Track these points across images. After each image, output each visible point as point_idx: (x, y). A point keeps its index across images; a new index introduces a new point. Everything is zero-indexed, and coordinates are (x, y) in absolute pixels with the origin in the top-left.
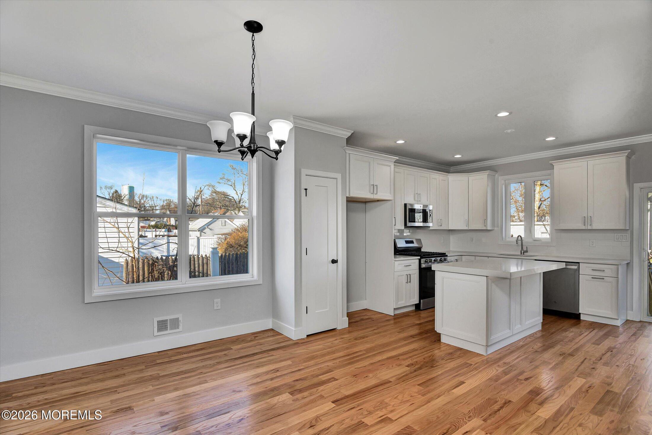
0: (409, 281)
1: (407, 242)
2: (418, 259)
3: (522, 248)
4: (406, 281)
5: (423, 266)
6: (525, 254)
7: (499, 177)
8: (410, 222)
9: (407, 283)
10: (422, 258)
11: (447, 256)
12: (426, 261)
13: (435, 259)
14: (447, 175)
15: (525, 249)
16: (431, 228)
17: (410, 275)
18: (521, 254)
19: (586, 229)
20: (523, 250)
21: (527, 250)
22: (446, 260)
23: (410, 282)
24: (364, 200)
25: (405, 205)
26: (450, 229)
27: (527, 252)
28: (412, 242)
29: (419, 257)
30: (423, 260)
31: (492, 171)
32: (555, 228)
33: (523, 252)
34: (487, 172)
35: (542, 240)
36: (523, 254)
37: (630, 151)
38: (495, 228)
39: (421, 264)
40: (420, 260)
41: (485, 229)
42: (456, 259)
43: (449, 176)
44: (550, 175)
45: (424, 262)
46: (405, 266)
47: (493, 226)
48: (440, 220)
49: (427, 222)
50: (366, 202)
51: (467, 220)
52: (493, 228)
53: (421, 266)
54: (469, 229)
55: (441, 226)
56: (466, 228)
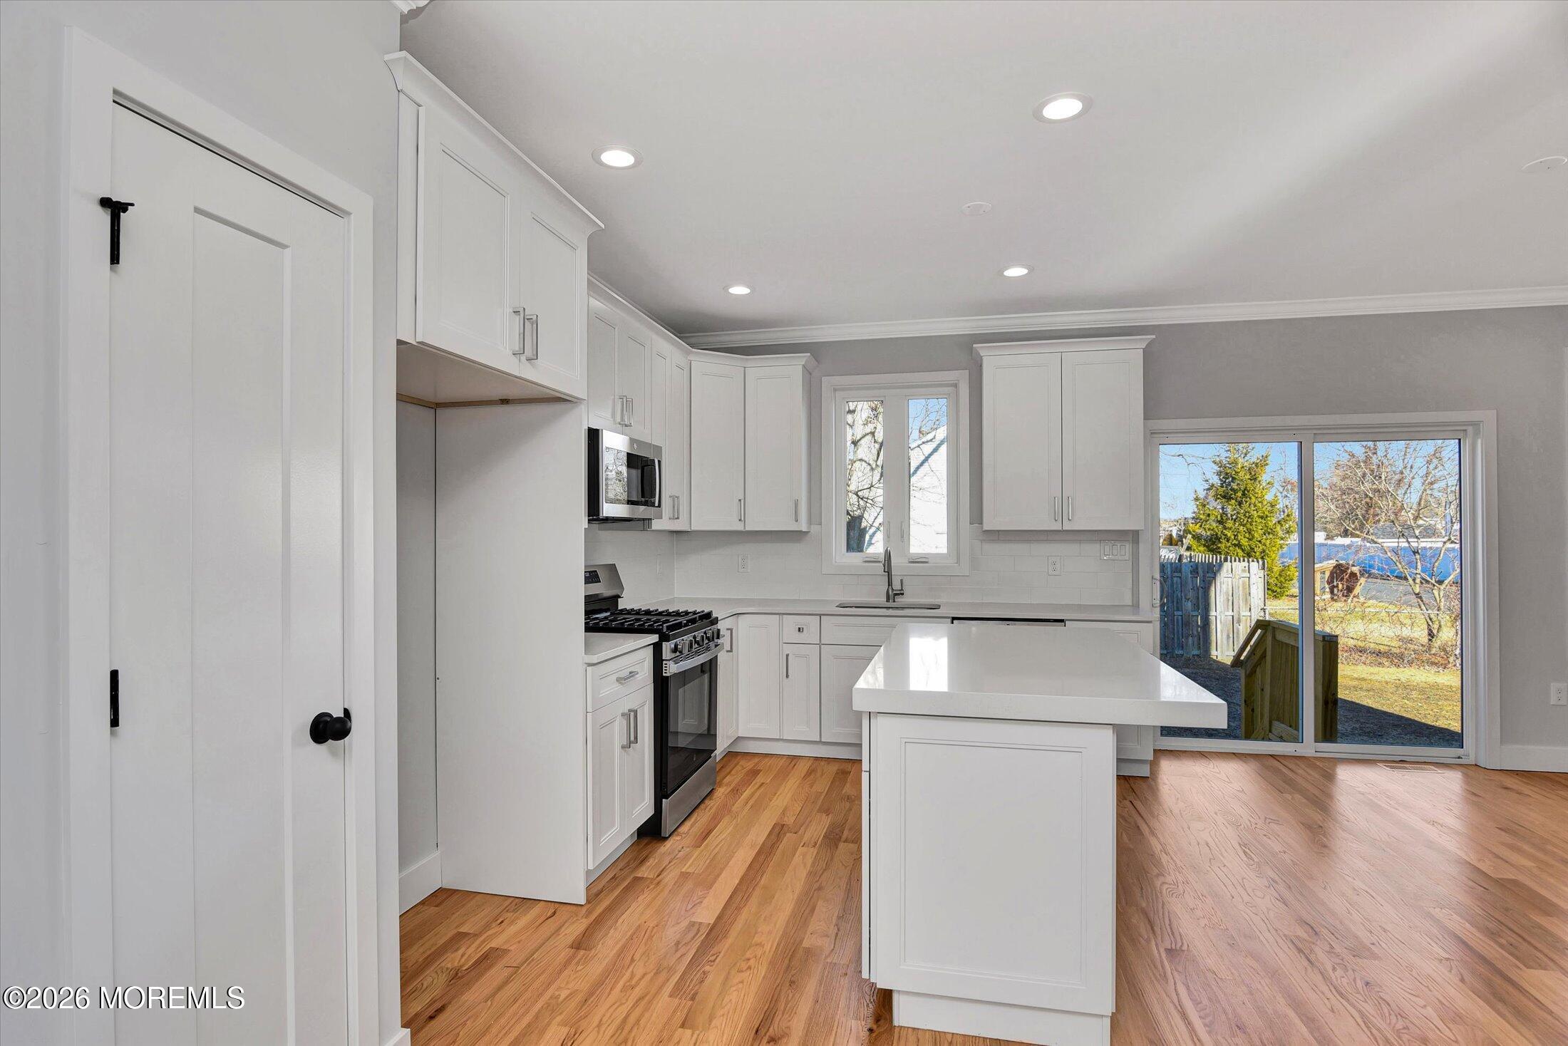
0: (632, 739)
2: (651, 644)
3: (890, 584)
4: (626, 740)
5: (671, 669)
6: (898, 599)
7: (824, 379)
8: (607, 499)
9: (627, 749)
10: (664, 638)
11: (716, 622)
13: (693, 638)
14: (688, 353)
15: (897, 586)
17: (634, 712)
18: (888, 600)
19: (1060, 531)
20: (893, 590)
21: (902, 590)
23: (635, 740)
25: (593, 433)
26: (692, 529)
27: (902, 594)
29: (654, 638)
30: (667, 647)
31: (812, 357)
32: (986, 527)
33: (893, 595)
34: (802, 358)
35: (930, 560)
36: (894, 601)
37: (1154, 337)
38: (812, 526)
39: (664, 662)
40: (657, 648)
41: (793, 527)
42: (728, 629)
43: (691, 357)
44: (955, 386)
45: (674, 655)
46: (619, 680)
47: (810, 522)
48: (674, 498)
49: (653, 505)
50: (436, 406)
51: (742, 502)
52: (809, 527)
53: (664, 671)
54: (747, 529)
55: (678, 518)
56: (739, 527)
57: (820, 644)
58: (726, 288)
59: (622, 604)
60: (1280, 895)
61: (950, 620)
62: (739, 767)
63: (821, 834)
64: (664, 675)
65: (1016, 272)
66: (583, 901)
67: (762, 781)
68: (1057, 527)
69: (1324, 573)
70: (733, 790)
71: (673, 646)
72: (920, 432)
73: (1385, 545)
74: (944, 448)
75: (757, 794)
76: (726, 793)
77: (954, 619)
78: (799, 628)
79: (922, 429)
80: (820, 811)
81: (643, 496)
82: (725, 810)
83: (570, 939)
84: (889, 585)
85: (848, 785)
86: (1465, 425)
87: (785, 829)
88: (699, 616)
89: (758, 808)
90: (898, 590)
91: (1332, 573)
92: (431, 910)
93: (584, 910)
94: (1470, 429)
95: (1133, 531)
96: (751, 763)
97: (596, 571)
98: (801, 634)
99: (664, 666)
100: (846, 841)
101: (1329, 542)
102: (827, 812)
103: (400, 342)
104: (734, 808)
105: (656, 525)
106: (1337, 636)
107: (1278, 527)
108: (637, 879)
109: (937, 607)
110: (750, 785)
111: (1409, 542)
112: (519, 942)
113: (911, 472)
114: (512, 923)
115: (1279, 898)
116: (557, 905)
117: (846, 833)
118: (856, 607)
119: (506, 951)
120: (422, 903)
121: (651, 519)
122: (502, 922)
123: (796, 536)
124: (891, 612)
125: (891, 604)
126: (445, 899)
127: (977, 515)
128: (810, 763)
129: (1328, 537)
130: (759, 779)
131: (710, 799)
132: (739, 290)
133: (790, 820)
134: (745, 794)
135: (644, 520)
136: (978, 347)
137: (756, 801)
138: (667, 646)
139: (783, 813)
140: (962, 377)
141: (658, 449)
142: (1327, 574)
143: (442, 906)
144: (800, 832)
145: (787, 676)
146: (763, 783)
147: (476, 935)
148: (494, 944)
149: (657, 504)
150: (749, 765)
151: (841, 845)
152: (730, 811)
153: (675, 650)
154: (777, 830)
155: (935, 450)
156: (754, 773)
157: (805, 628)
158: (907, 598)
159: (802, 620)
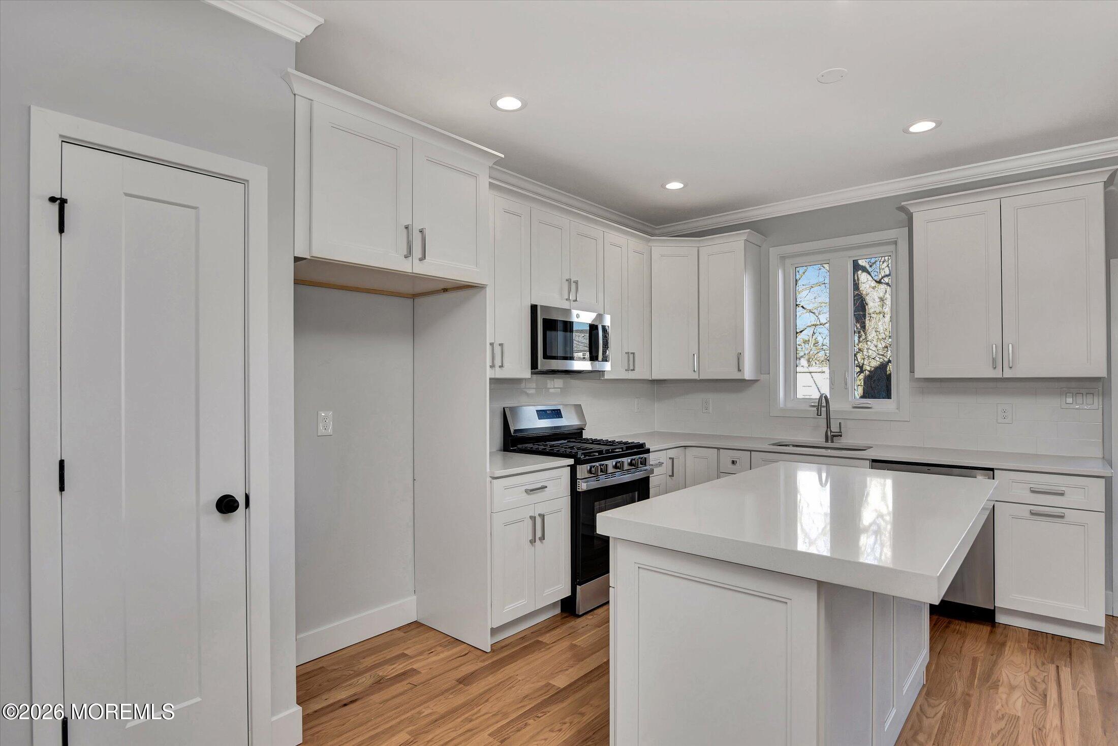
0: (539, 534)
1: (542, 414)
2: (568, 466)
3: (828, 425)
4: (530, 538)
5: (583, 486)
6: (836, 440)
7: (771, 249)
8: (546, 357)
9: (533, 541)
10: (578, 462)
11: (648, 451)
12: (590, 472)
13: (616, 464)
14: (649, 240)
15: (835, 428)
16: (606, 377)
17: (542, 516)
18: (827, 441)
19: (1001, 378)
20: (831, 431)
21: (840, 432)
22: (645, 464)
23: (543, 538)
24: (407, 288)
25: (534, 308)
26: (654, 377)
27: (841, 436)
28: (557, 414)
29: (571, 461)
30: (582, 470)
31: (754, 232)
32: (918, 374)
33: (832, 436)
34: (744, 235)
35: (873, 406)
36: (832, 442)
38: (757, 376)
39: (578, 480)
40: (573, 469)
41: (737, 376)
42: (670, 458)
43: (651, 244)
44: (896, 243)
45: (587, 475)
46: (526, 491)
47: (756, 372)
48: (630, 354)
49: (597, 360)
50: (414, 296)
53: (579, 487)
54: (701, 378)
55: (633, 370)
56: (692, 376)
59: (586, 435)
61: (869, 462)
64: (578, 490)
65: (923, 126)
66: (489, 650)
68: (997, 374)
71: (586, 469)
77: (874, 462)
78: (731, 461)
83: (459, 676)
84: (827, 428)
90: (836, 432)
92: (401, 634)
93: (487, 655)
97: (559, 410)
98: (733, 466)
99: (578, 483)
103: (297, 259)
105: (610, 375)
108: (538, 642)
109: (862, 450)
112: (430, 668)
114: (437, 654)
116: (473, 649)
118: (794, 446)
119: (419, 672)
120: (399, 629)
122: (432, 652)
124: (829, 453)
125: (829, 444)
126: (414, 629)
127: (912, 364)
136: (909, 206)
138: (580, 468)
140: (902, 234)
143: (406, 634)
147: (411, 657)
148: (415, 666)
149: (600, 360)
157: (738, 460)
158: (845, 441)
159: (735, 455)
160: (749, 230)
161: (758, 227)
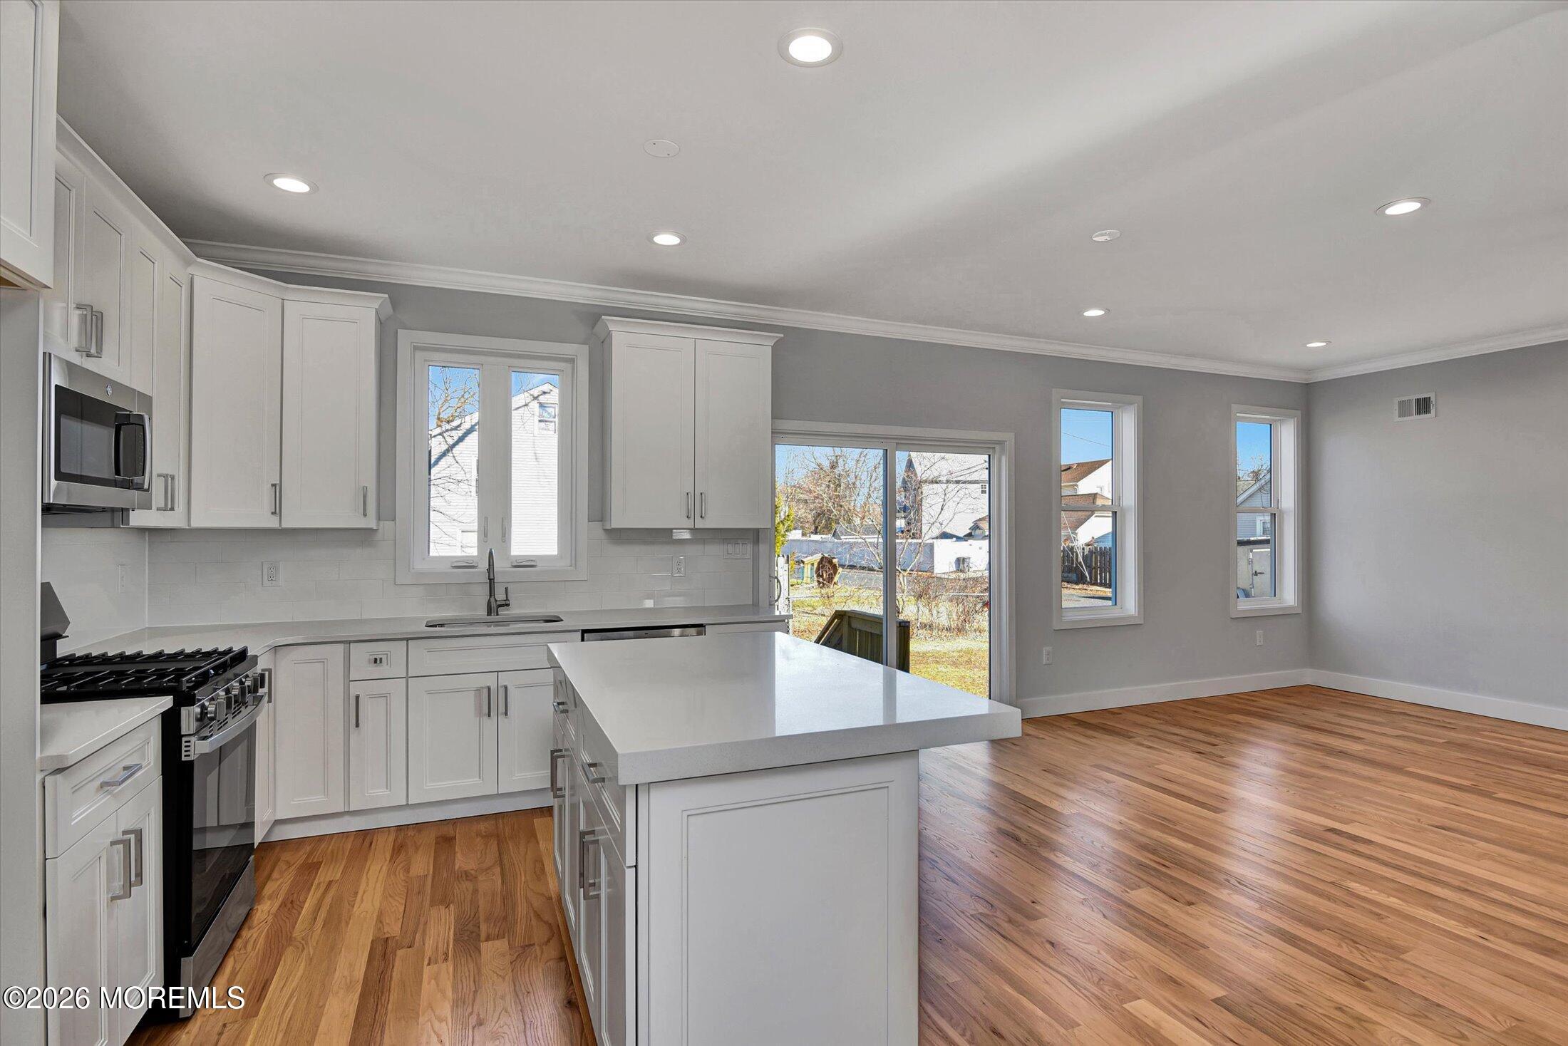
2: (159, 712)
3: (492, 593)
5: (194, 749)
6: (502, 611)
7: (401, 332)
10: (183, 699)
14: (191, 263)
15: (500, 596)
18: (489, 613)
20: (496, 600)
21: (507, 600)
27: (508, 605)
29: (166, 702)
30: (189, 717)
31: (388, 300)
32: (612, 525)
33: (496, 607)
34: (375, 299)
35: (538, 564)
36: (498, 615)
37: (782, 335)
38: (381, 523)
39: (184, 739)
40: (170, 722)
41: (360, 523)
42: (265, 671)
43: (191, 270)
45: (200, 726)
46: (106, 786)
47: (379, 519)
48: (168, 478)
49: (140, 487)
51: (277, 488)
52: (378, 524)
53: (183, 753)
55: (172, 509)
56: (272, 523)
57: (407, 678)
58: (269, 177)
60: (946, 875)
61: (579, 634)
62: (282, 865)
63: (449, 937)
64: (184, 759)
65: (667, 239)
67: (327, 880)
68: (689, 525)
69: (813, 564)
70: (283, 904)
71: (198, 710)
72: (439, 419)
73: (868, 540)
74: (473, 438)
75: (328, 900)
76: (274, 909)
77: (584, 632)
78: (376, 660)
79: (441, 416)
80: (432, 904)
81: (118, 472)
82: (279, 941)
84: (490, 596)
85: (459, 856)
86: (993, 443)
87: (391, 944)
88: (231, 658)
89: (335, 921)
90: (502, 601)
91: (819, 564)
94: (997, 448)
95: (753, 529)
96: (301, 853)
98: (377, 667)
99: (184, 744)
100: (488, 939)
101: (804, 538)
102: (445, 901)
104: (298, 932)
105: (138, 518)
106: (909, 622)
107: (781, 526)
109: (557, 620)
110: (309, 889)
111: (864, 539)
113: (432, 462)
115: (947, 877)
117: (483, 927)
121: (128, 510)
123: (364, 537)
124: (493, 630)
125: (493, 618)
127: (600, 512)
128: (391, 838)
129: (803, 535)
130: (323, 876)
131: (250, 928)
132: (291, 185)
133: (393, 929)
134: (307, 905)
135: (113, 510)
136: (608, 320)
137: (329, 912)
138: (187, 714)
139: (380, 920)
140: (581, 352)
141: (147, 400)
142: (816, 566)
144: (416, 944)
145: (357, 725)
146: (331, 882)
149: (146, 486)
150: (300, 857)
151: (486, 947)
152: (290, 940)
153: (203, 718)
154: (380, 948)
155: (461, 439)
156: (311, 868)
157: (384, 658)
158: (515, 610)
159: (379, 649)
160: (386, 296)
161: (398, 295)
